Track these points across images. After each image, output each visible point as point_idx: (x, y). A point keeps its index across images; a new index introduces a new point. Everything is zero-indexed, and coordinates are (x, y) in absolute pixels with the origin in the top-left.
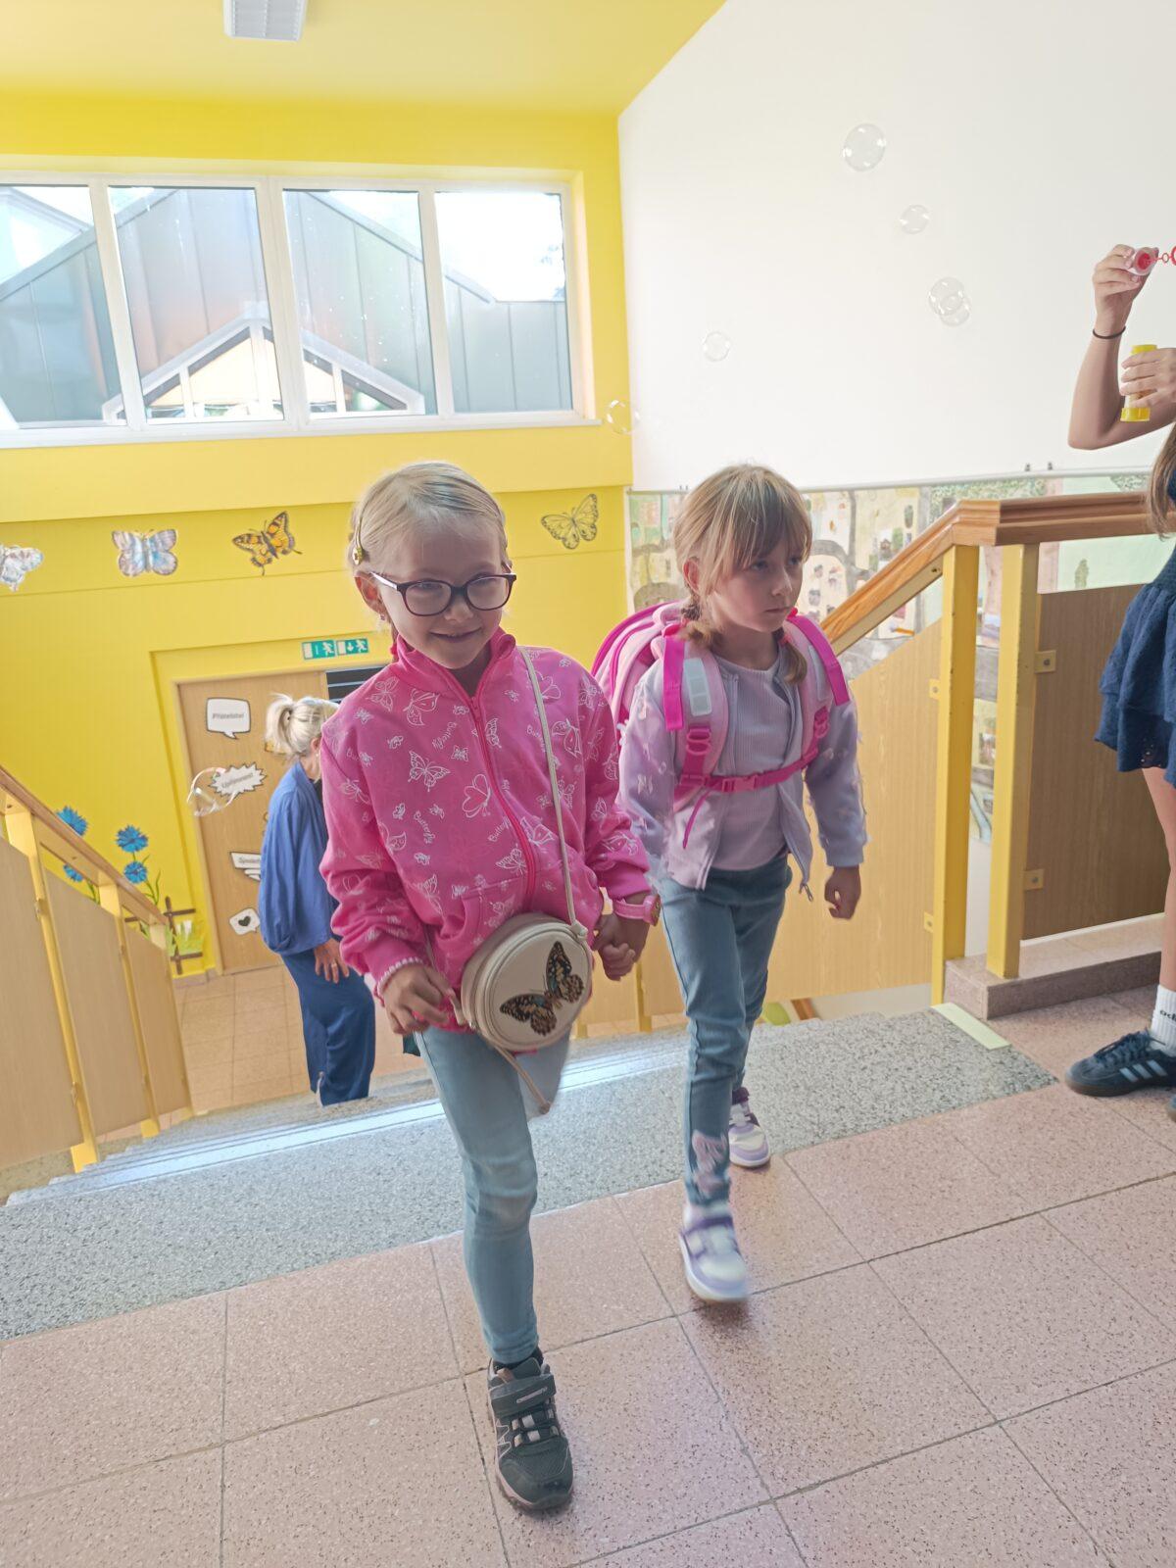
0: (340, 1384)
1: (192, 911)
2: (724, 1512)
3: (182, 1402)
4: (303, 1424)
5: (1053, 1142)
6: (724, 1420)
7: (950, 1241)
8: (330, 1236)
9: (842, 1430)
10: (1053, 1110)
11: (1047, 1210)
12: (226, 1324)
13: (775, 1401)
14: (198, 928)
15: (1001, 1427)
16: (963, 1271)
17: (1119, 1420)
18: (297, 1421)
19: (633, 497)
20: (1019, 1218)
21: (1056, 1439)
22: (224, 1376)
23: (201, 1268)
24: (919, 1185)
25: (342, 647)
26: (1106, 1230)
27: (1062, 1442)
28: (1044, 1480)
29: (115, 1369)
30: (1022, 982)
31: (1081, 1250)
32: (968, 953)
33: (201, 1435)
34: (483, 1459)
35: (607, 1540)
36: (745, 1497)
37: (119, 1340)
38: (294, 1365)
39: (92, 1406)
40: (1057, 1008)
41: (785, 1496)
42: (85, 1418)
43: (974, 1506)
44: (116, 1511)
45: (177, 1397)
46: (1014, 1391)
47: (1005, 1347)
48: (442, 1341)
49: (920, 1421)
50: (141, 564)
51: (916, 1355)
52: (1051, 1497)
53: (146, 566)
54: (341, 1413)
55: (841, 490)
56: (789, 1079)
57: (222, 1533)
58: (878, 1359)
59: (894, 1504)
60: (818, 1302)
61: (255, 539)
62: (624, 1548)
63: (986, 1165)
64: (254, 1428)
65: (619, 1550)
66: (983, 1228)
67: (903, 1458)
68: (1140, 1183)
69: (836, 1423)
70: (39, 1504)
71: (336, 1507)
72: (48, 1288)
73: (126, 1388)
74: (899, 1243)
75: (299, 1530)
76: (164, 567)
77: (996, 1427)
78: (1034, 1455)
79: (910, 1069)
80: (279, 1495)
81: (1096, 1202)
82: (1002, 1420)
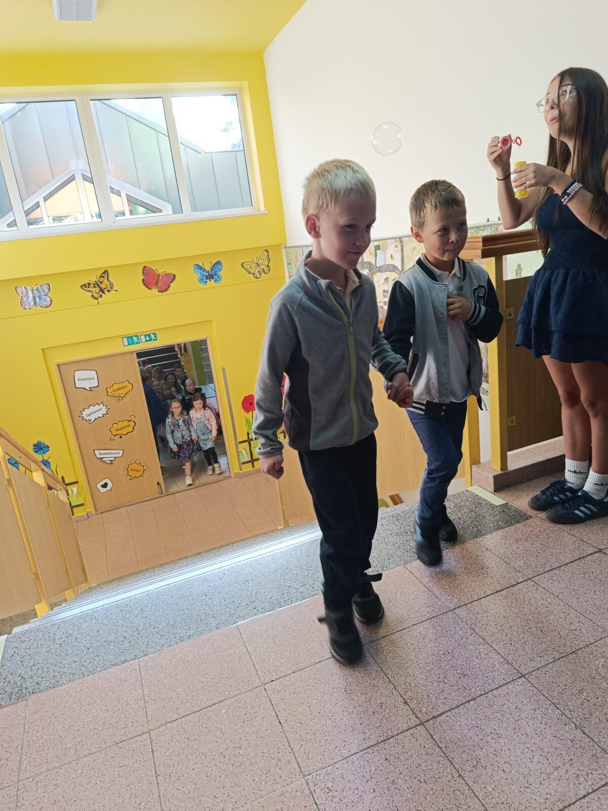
0: (204, 696)
1: (77, 482)
2: (399, 731)
3: (125, 715)
4: (187, 717)
5: (533, 546)
6: (394, 690)
7: (490, 596)
8: (186, 628)
9: (450, 688)
10: (531, 531)
11: (534, 577)
12: (141, 675)
13: (417, 679)
14: (80, 491)
15: (525, 678)
16: (498, 609)
17: (579, 669)
18: (185, 716)
19: (287, 249)
20: (522, 582)
21: (551, 680)
22: (144, 699)
23: (123, 650)
24: (472, 572)
25: (143, 338)
26: (563, 583)
27: (554, 681)
28: (549, 700)
29: (87, 703)
30: (509, 472)
31: (552, 594)
32: (482, 461)
33: (137, 729)
34: (280, 722)
35: (346, 751)
36: (409, 724)
37: (87, 689)
38: (180, 690)
39: (79, 722)
40: (527, 483)
41: (428, 721)
42: (77, 728)
43: (518, 714)
44: (101, 769)
45: (122, 712)
46: (529, 661)
47: (522, 642)
48: (251, 670)
49: (487, 679)
50: (32, 303)
51: (481, 650)
52: (553, 706)
53: (35, 304)
54: (206, 709)
55: (395, 238)
56: (403, 529)
57: (156, 773)
58: (463, 654)
59: (480, 718)
60: (431, 631)
61: (92, 286)
62: (355, 754)
63: (503, 560)
64: (164, 722)
65: (352, 755)
66: (505, 589)
67: (481, 697)
68: (576, 560)
69: (447, 685)
70: (60, 771)
71: (211, 753)
72: (45, 669)
73: (95, 711)
74: (466, 600)
75: (194, 766)
76: (45, 303)
77: (523, 678)
78: (542, 689)
79: (460, 519)
80: (180, 751)
81: (557, 571)
82: (526, 674)
